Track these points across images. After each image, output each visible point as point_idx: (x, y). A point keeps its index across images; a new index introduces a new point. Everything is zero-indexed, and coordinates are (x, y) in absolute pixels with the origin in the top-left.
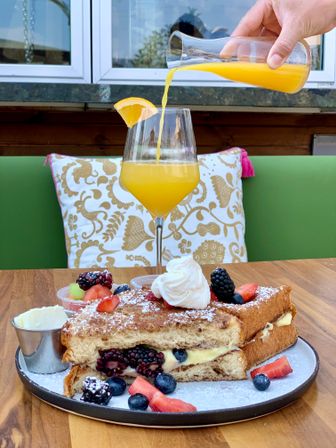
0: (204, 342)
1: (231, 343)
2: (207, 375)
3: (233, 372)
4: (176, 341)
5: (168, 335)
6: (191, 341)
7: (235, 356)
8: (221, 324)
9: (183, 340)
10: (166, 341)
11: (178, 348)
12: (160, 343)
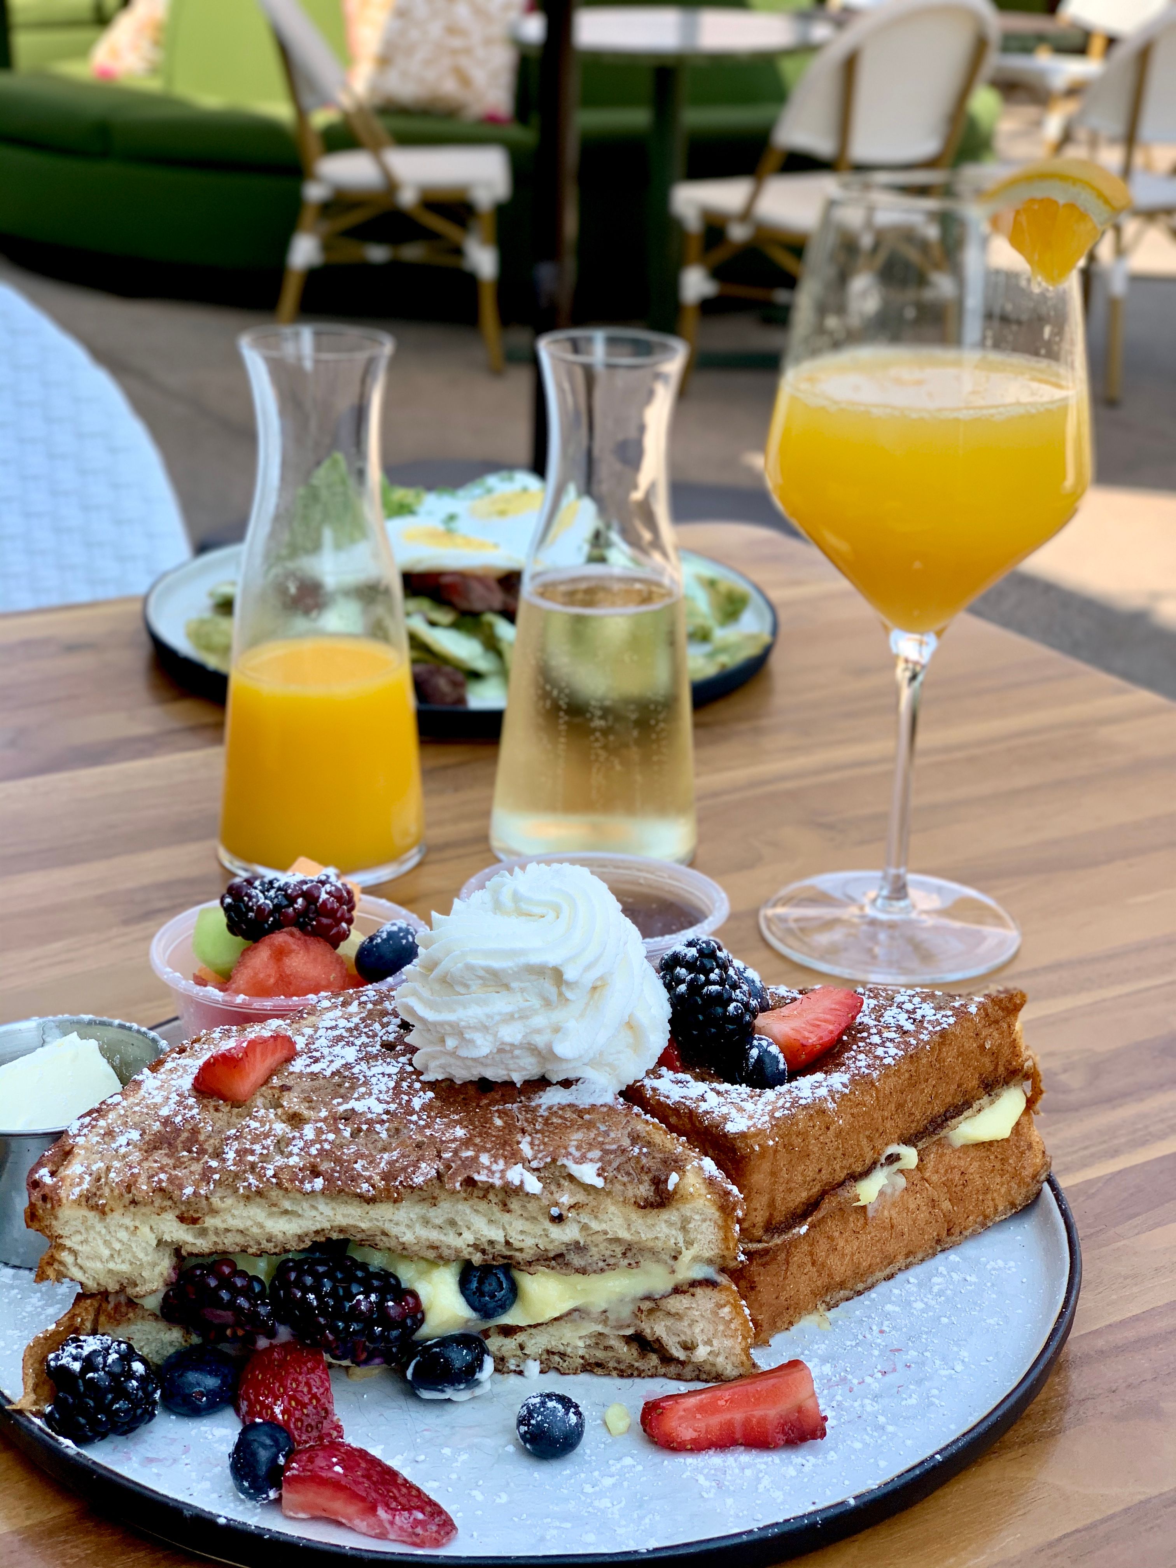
0: (578, 1247)
1: (687, 1256)
2: (600, 1355)
3: (701, 1353)
4: (469, 1237)
5: (438, 1215)
6: (529, 1242)
7: (704, 1300)
8: (645, 1190)
9: (497, 1235)
10: (434, 1236)
11: (477, 1259)
12: (408, 1237)
